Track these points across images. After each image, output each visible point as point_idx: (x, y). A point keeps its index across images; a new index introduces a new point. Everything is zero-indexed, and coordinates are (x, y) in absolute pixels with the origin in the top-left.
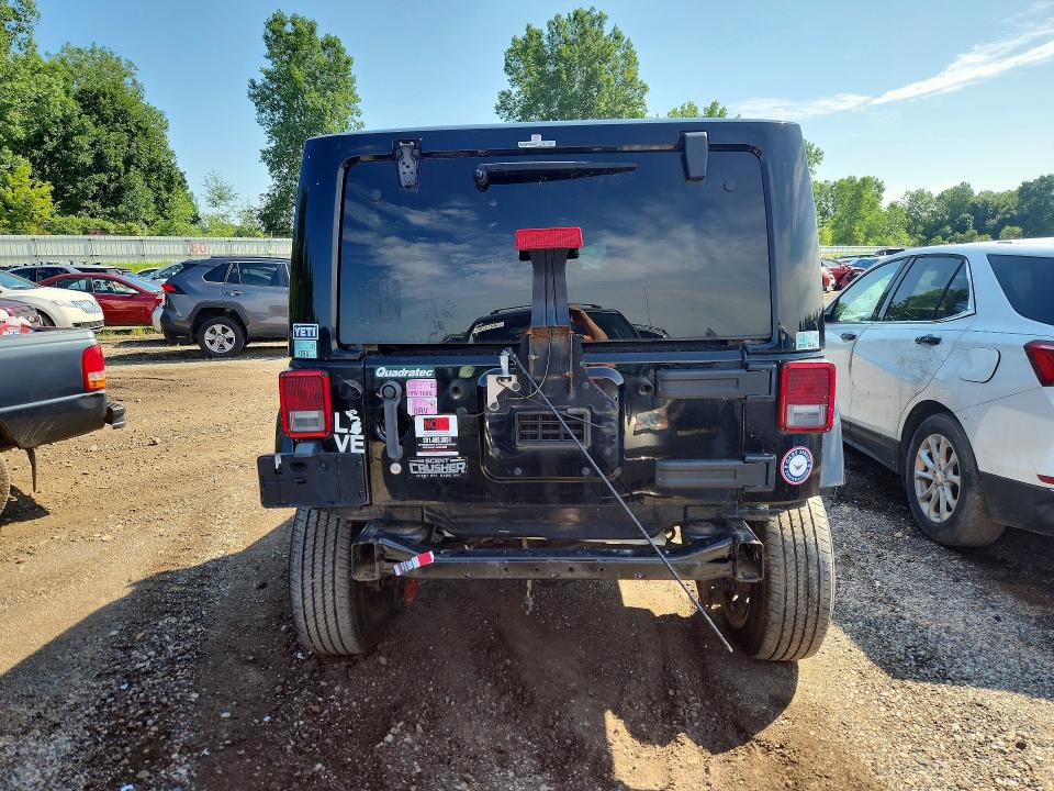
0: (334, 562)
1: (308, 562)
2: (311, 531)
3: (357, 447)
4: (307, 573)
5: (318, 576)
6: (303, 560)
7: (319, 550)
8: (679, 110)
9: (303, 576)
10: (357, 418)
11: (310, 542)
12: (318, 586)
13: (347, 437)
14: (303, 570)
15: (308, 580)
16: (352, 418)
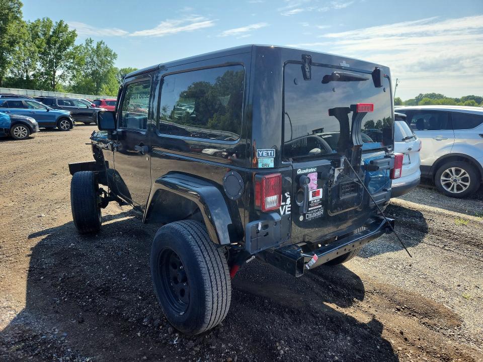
0: (225, 278)
1: (214, 283)
2: (210, 265)
3: (288, 211)
4: (214, 289)
5: (220, 288)
6: (211, 282)
7: (217, 274)
8: (41, 20)
9: (212, 291)
10: (289, 196)
11: (212, 272)
12: (220, 294)
13: (284, 206)
14: (212, 288)
15: (215, 292)
16: (287, 196)
